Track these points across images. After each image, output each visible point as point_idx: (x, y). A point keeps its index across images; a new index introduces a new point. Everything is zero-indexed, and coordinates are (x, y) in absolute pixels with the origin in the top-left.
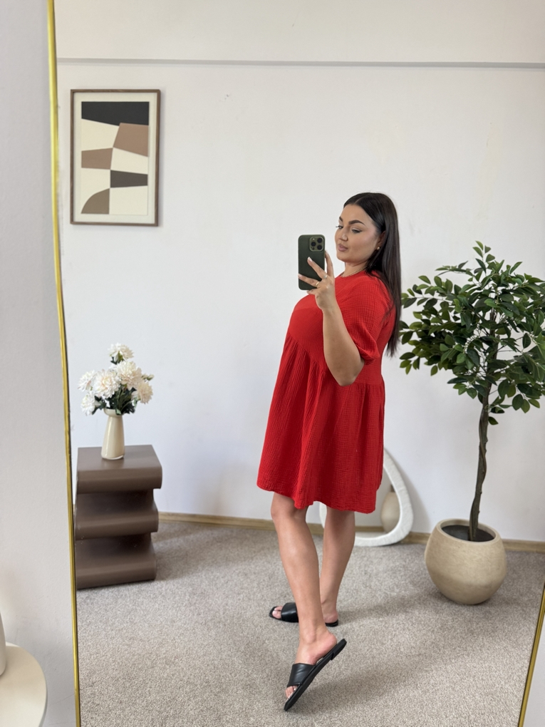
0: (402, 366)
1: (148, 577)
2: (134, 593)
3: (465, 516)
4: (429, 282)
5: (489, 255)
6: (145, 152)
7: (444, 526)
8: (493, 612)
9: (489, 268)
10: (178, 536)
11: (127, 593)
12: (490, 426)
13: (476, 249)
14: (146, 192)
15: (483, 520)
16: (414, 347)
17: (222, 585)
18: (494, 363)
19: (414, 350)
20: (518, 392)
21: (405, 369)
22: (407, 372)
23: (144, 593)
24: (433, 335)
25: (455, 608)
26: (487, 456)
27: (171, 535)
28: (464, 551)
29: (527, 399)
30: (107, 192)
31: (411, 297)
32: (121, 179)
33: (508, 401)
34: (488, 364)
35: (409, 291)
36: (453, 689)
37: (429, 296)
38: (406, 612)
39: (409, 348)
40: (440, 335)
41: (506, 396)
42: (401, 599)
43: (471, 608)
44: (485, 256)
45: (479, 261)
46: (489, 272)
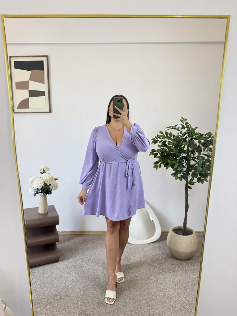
0: (154, 167)
1: (56, 261)
2: (51, 268)
3: (182, 225)
4: (163, 134)
5: (186, 122)
6: (43, 82)
7: (174, 229)
8: (194, 262)
9: (186, 127)
10: (67, 241)
11: (48, 268)
12: (189, 190)
13: (181, 120)
14: (45, 99)
15: (188, 226)
16: (159, 159)
17: (87, 261)
18: (189, 166)
19: (159, 160)
20: (199, 176)
21: (156, 168)
22: (157, 169)
23: (55, 267)
24: (165, 154)
25: (179, 262)
26: (189, 201)
27: (64, 241)
28: (181, 240)
29: (203, 178)
30: (28, 99)
31: (156, 140)
32: (33, 94)
33: (195, 180)
34: (187, 166)
35: (156, 137)
36: (178, 296)
37: (164, 140)
38: (160, 265)
39: (157, 160)
40: (168, 154)
41: (195, 178)
42: (158, 260)
43: (185, 261)
44: (185, 123)
45: (182, 125)
46: (186, 129)
